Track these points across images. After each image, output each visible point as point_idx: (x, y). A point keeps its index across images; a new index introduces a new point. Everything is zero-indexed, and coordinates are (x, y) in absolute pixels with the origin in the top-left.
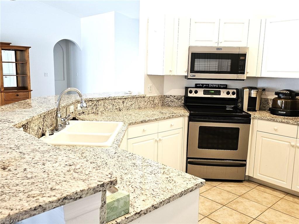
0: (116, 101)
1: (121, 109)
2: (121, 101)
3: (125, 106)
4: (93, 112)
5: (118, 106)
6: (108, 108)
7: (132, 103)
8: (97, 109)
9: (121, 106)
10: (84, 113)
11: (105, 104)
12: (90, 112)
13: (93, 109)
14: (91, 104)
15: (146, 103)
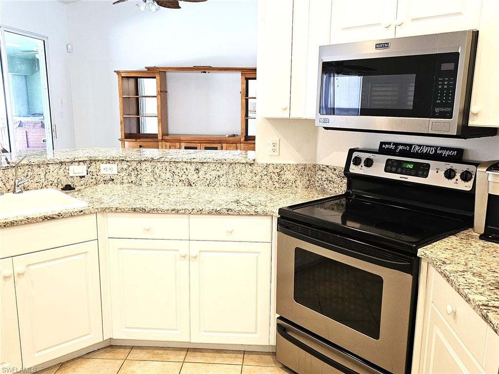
0: (179, 165)
1: (192, 183)
2: (192, 168)
3: (201, 177)
4: (130, 181)
5: (184, 176)
6: (162, 177)
7: (218, 173)
8: (139, 176)
9: (193, 177)
10: (113, 180)
11: (156, 169)
12: (125, 181)
13: (130, 175)
14: (125, 167)
15: (258, 177)
